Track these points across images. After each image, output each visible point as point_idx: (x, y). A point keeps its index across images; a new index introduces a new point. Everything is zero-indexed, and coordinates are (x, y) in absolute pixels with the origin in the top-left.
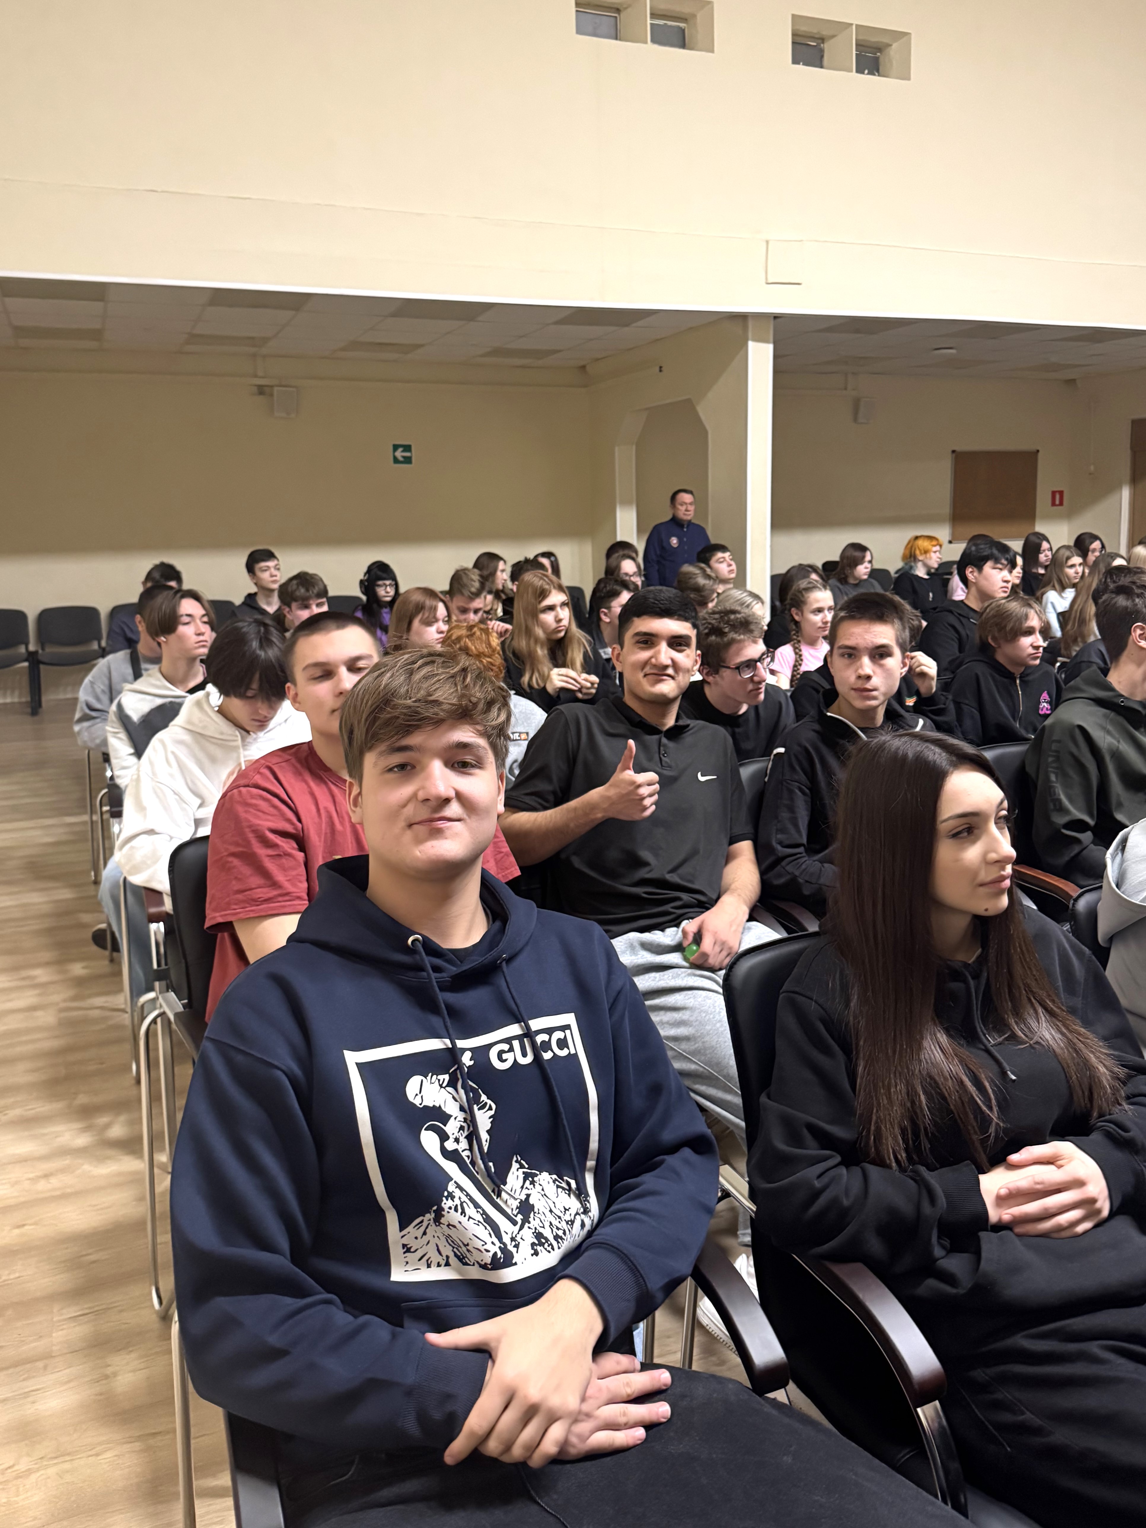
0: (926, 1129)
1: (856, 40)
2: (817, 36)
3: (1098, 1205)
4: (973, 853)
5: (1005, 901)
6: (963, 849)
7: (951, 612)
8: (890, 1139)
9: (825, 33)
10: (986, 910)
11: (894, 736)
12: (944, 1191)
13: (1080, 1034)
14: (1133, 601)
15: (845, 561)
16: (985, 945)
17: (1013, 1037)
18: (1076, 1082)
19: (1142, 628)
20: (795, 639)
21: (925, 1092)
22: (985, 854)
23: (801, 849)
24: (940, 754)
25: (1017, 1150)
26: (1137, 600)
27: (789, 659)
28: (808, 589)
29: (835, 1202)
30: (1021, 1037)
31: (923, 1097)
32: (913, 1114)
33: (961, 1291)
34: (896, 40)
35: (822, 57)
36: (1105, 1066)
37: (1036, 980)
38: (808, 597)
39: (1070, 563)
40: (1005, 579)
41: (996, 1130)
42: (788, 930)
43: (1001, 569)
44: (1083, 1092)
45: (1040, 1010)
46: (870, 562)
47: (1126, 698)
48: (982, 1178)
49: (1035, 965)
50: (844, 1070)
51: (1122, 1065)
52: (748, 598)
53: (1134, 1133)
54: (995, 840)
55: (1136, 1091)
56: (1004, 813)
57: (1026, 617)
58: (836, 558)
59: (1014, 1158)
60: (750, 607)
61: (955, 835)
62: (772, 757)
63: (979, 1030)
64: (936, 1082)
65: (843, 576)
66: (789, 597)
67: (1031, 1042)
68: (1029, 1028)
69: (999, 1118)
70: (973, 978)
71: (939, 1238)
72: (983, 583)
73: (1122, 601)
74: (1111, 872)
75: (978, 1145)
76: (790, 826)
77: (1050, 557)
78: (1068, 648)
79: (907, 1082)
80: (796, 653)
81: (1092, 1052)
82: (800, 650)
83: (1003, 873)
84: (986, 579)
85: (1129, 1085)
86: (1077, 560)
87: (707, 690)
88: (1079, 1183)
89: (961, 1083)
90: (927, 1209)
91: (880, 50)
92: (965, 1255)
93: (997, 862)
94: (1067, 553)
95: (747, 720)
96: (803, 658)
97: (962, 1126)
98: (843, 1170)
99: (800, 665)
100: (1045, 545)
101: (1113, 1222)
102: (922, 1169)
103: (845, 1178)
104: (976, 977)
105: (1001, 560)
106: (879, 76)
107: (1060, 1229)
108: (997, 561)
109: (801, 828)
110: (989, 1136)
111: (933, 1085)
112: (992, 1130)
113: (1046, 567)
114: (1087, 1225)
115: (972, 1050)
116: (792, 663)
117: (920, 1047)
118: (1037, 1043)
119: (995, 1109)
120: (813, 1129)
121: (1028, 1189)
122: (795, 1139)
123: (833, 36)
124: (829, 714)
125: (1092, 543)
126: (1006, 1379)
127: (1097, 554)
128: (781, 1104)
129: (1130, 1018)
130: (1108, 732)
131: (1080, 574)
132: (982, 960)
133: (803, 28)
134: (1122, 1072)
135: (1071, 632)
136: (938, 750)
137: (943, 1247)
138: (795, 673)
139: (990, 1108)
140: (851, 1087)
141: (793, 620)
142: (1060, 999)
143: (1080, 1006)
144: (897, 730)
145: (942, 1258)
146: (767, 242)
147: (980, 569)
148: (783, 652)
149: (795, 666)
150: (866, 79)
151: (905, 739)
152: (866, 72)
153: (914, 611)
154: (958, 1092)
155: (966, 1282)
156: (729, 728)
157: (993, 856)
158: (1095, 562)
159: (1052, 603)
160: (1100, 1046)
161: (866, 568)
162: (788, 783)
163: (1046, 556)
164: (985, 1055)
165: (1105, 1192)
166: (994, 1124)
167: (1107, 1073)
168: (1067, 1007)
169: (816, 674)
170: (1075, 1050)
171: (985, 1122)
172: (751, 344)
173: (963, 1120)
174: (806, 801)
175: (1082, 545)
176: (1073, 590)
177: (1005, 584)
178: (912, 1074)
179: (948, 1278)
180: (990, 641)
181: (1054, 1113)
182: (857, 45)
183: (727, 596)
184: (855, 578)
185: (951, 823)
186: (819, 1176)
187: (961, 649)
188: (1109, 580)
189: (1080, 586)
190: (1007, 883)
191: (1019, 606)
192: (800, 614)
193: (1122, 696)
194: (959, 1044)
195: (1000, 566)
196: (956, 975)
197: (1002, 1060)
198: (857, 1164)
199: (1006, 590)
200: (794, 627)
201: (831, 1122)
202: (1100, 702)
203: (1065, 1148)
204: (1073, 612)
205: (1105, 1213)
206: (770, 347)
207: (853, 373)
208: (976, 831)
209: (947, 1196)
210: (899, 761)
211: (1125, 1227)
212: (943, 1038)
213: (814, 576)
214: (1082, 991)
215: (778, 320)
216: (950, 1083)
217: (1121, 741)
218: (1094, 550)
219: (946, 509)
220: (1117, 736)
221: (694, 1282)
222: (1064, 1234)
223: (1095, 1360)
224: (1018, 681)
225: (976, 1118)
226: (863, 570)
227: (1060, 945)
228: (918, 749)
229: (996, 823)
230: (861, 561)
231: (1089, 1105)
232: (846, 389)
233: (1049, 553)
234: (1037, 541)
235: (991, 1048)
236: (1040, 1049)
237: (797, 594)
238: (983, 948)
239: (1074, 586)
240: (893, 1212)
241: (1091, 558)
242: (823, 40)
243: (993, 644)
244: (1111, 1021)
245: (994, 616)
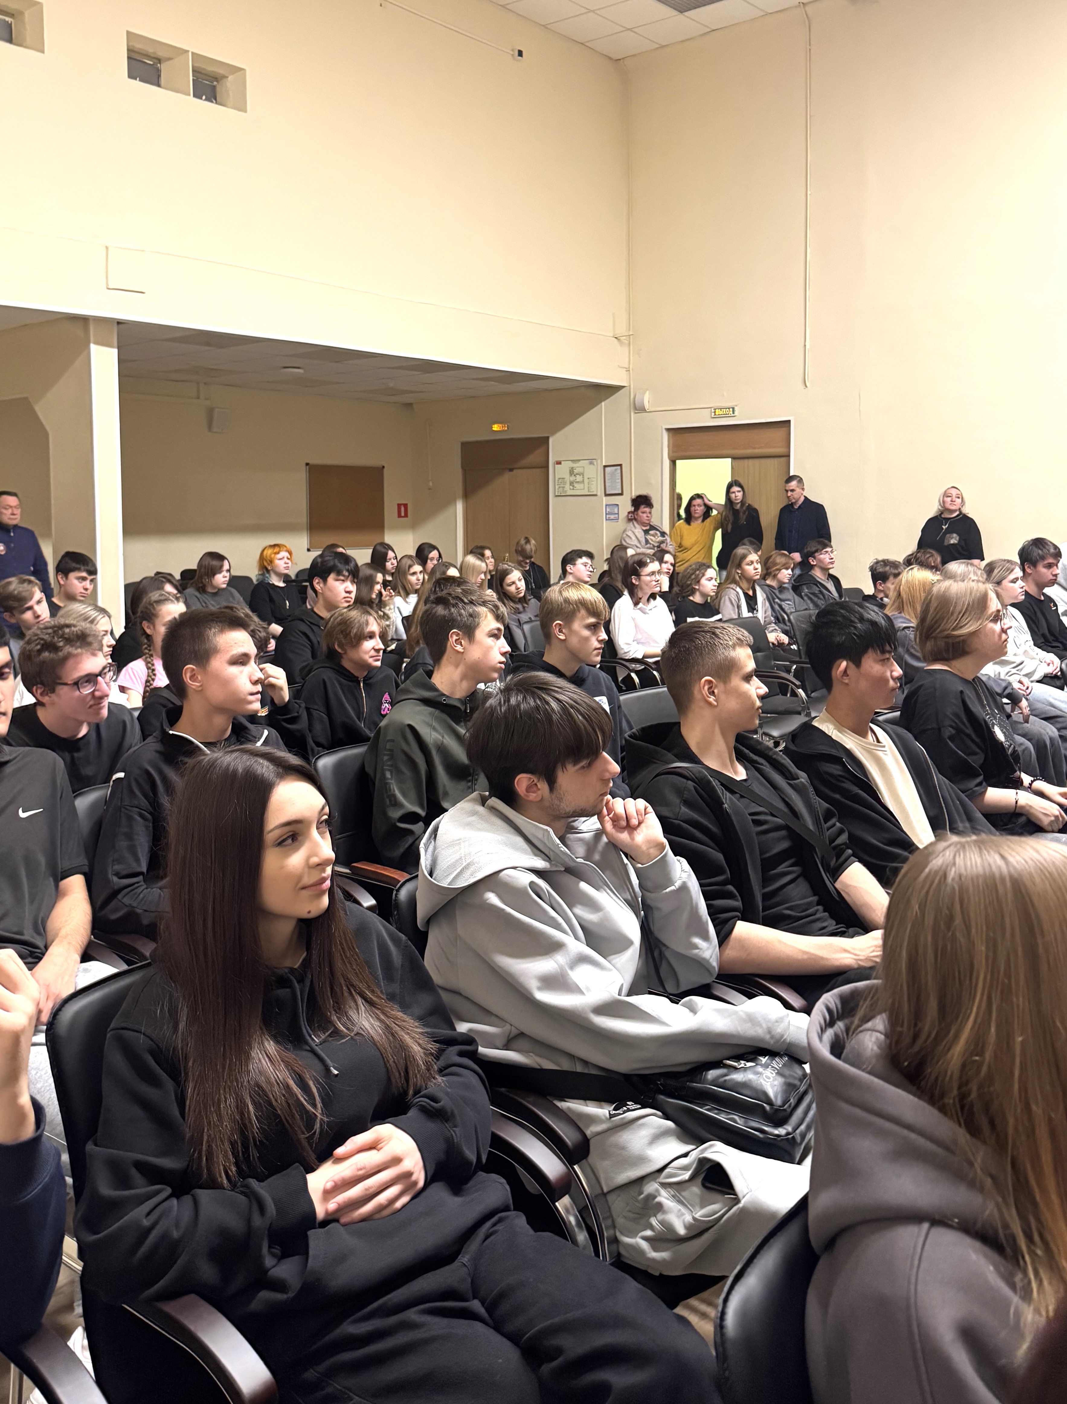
0: (254, 1138)
1: (193, 67)
2: (152, 55)
3: (414, 1178)
4: (296, 860)
5: (325, 900)
6: (288, 855)
7: (302, 620)
8: (221, 1156)
9: (161, 54)
10: (309, 912)
11: (226, 752)
12: (273, 1199)
13: (397, 1018)
14: (450, 610)
15: (203, 570)
16: (309, 949)
17: (336, 1033)
18: (393, 1064)
19: (458, 635)
20: (146, 653)
21: (254, 1103)
22: (308, 858)
23: (141, 878)
24: (268, 768)
25: (341, 1142)
26: (453, 610)
27: (141, 675)
28: (159, 602)
29: (165, 1236)
30: (342, 1031)
31: (251, 1108)
32: (243, 1127)
33: (291, 1295)
34: (233, 73)
35: (159, 76)
36: (419, 1045)
37: (356, 973)
38: (160, 610)
39: (412, 571)
40: (348, 590)
41: (321, 1125)
42: (128, 963)
43: (343, 580)
44: (400, 1074)
45: (360, 1000)
46: (229, 571)
47: (448, 697)
48: (310, 1177)
49: (355, 959)
50: (173, 1098)
51: (434, 1041)
52: (92, 612)
53: (445, 1102)
54: (316, 844)
55: (450, 1062)
56: (326, 817)
57: (367, 623)
58: (194, 566)
59: (340, 1151)
60: (95, 622)
61: (280, 843)
62: (111, 783)
63: (305, 1031)
64: (263, 1090)
65: (201, 585)
66: (139, 610)
67: (352, 1035)
68: (350, 1020)
69: (322, 1114)
70: (299, 982)
71: (270, 1247)
72: (328, 594)
73: (440, 610)
74: (425, 861)
75: (305, 1144)
76: (127, 854)
77: (396, 565)
78: (412, 649)
79: (237, 1094)
80: (148, 668)
81: (408, 1034)
82: (153, 665)
83: (324, 875)
84: (330, 590)
85: (442, 1058)
86: (418, 568)
87: (42, 715)
88: (396, 1161)
89: (287, 1087)
90: (257, 1221)
91: (216, 79)
92: (296, 1257)
93: (318, 865)
94: (409, 562)
95: (88, 743)
96: (156, 672)
97: (289, 1128)
98: (174, 1201)
99: (153, 680)
100: (391, 554)
101: (428, 1191)
102: (253, 1182)
103: (176, 1208)
104: (301, 981)
105: (342, 572)
106: (216, 103)
107: (381, 1208)
108: (339, 573)
109: (140, 855)
110: (315, 1132)
111: (260, 1094)
112: (317, 1126)
113: (392, 574)
114: (405, 1199)
115: (298, 1052)
116: (144, 678)
117: (248, 1058)
118: (358, 1034)
119: (319, 1105)
120: (142, 1167)
121: (351, 1178)
122: (122, 1181)
123: (170, 59)
124: (171, 732)
125: (431, 552)
126: (333, 1372)
127: (435, 562)
128: (109, 1148)
129: (442, 993)
130: (434, 729)
131: (421, 581)
132: (306, 963)
133: (138, 46)
134: (433, 1047)
135: (414, 635)
136: (266, 763)
137: (274, 1255)
138: (148, 689)
139: (314, 1106)
140: (181, 1114)
141: (145, 633)
142: (379, 987)
143: (398, 991)
144: (229, 746)
145: (274, 1267)
146: (107, 248)
147: (325, 580)
148: (134, 667)
149: (147, 681)
150: (203, 104)
151: (235, 755)
152: (204, 97)
153: (261, 623)
154: (284, 1096)
155: (295, 1283)
156: (67, 755)
157: (315, 860)
158: (433, 569)
159: (398, 608)
160: (416, 1027)
161: (225, 577)
162: (127, 809)
163: (392, 564)
164: (310, 1055)
165: (421, 1164)
166: (318, 1121)
167: (421, 1051)
168: (387, 995)
169: (166, 691)
170: (393, 1034)
171: (309, 1119)
172: (94, 348)
173: (290, 1122)
174: (147, 827)
175: (422, 554)
176: (416, 595)
177: (347, 595)
178: (242, 1086)
179: (278, 1286)
180: (336, 647)
181: (374, 1099)
182: (193, 71)
183: (69, 611)
184: (214, 587)
185: (277, 833)
186: (148, 1214)
187: (314, 656)
188: (438, 589)
189: (420, 592)
190: (328, 883)
191: (359, 614)
192: (152, 628)
193: (444, 695)
194: (286, 1048)
195: (342, 578)
196: (283, 982)
197: (326, 1058)
198: (187, 1193)
199: (349, 599)
200: (146, 641)
201: (163, 1154)
202: (426, 702)
203: (386, 1130)
204: (416, 617)
205: (421, 1184)
206: (114, 352)
207: (205, 384)
208: (300, 838)
209: (276, 1203)
210: (230, 777)
211: (440, 1191)
212: (271, 1046)
213: (169, 588)
214: (399, 977)
215: (121, 326)
216: (276, 1088)
217: (445, 736)
218: (432, 559)
219: (303, 519)
220: (442, 731)
221: (17, 1370)
222: (386, 1213)
223: (412, 1326)
224: (362, 685)
225: (302, 1118)
226: (221, 579)
227: (379, 936)
228: (248, 763)
229: (317, 829)
230: (220, 570)
231: (405, 1085)
232: (198, 398)
233: (395, 562)
234: (384, 550)
235: (317, 1048)
236: (360, 1038)
237: (149, 607)
238: (307, 950)
239: (416, 591)
240: (224, 1233)
241: (430, 565)
242: (160, 61)
243: (340, 651)
244: (426, 1000)
245: (339, 624)
